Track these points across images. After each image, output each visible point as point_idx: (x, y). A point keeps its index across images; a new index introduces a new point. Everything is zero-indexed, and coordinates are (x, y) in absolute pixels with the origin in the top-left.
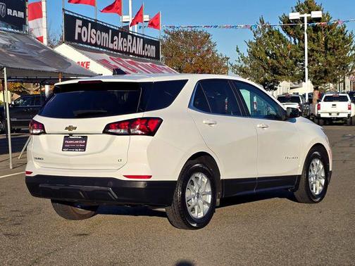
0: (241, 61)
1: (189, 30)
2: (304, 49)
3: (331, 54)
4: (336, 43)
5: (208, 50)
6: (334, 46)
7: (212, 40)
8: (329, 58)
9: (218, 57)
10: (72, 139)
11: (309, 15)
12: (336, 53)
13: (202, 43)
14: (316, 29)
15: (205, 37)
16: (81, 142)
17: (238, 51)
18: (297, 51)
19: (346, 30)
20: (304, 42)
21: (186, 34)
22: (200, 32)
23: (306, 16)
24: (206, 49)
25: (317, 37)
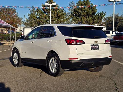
0: (26, 20)
1: (8, 8)
2: (50, 17)
3: (59, 19)
4: (61, 15)
5: (15, 15)
6: (60, 16)
7: (16, 12)
8: (58, 20)
9: (19, 18)
10: (94, 46)
11: (52, 4)
12: (61, 18)
13: (13, 13)
14: (54, 10)
15: (14, 11)
16: (97, 46)
17: (25, 17)
18: (47, 17)
19: (64, 10)
20: (50, 14)
21: (7, 9)
22: (12, 9)
23: (50, 5)
24: (14, 15)
25: (54, 12)
